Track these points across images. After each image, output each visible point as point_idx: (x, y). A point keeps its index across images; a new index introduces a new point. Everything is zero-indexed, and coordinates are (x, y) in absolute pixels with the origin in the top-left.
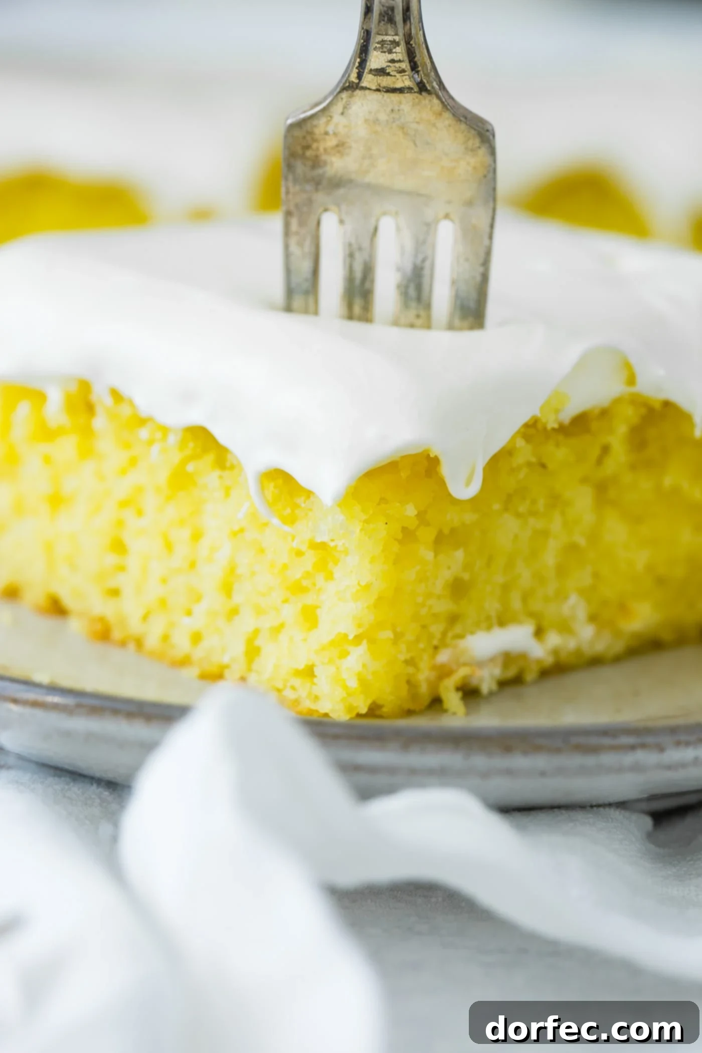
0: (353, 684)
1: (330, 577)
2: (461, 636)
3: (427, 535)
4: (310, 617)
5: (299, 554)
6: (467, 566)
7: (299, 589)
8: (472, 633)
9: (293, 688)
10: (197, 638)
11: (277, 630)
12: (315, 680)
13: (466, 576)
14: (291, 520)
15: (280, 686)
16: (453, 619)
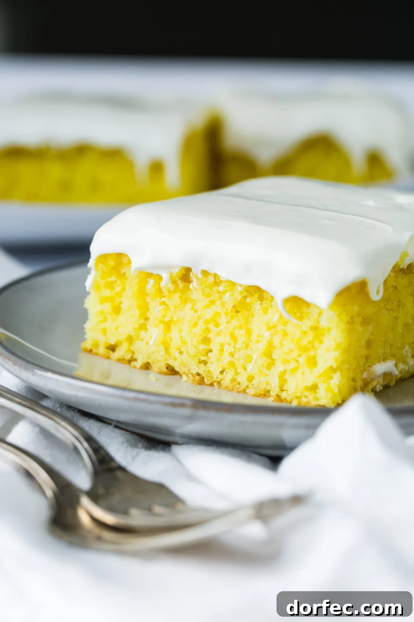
0: (336, 390)
1: (321, 342)
2: (371, 366)
3: (359, 320)
4: (313, 362)
5: (305, 333)
6: (372, 333)
7: (306, 349)
8: (374, 364)
9: (306, 397)
10: (251, 379)
11: (295, 370)
12: (317, 390)
13: (372, 338)
14: (300, 319)
15: (299, 395)
16: (367, 358)
